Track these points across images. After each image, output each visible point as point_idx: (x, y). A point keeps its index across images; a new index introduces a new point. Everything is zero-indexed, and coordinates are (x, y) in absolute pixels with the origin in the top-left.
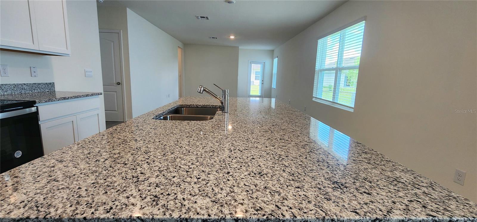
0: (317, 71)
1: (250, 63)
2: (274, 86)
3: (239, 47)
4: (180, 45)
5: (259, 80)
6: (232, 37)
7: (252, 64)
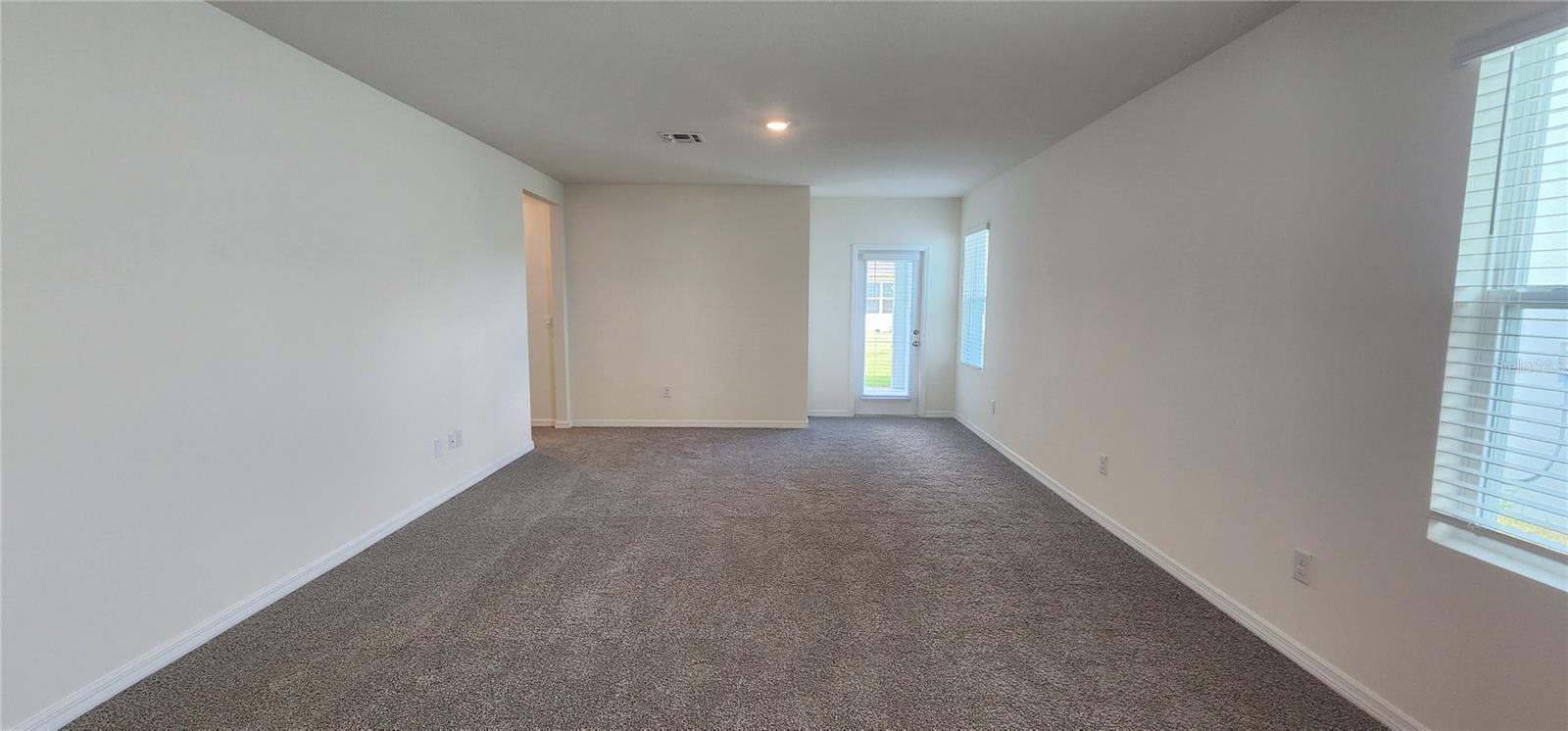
0: (1465, 311)
1: (860, 256)
2: (974, 353)
3: (811, 188)
4: (539, 183)
5: (891, 312)
6: (777, 127)
7: (869, 263)
